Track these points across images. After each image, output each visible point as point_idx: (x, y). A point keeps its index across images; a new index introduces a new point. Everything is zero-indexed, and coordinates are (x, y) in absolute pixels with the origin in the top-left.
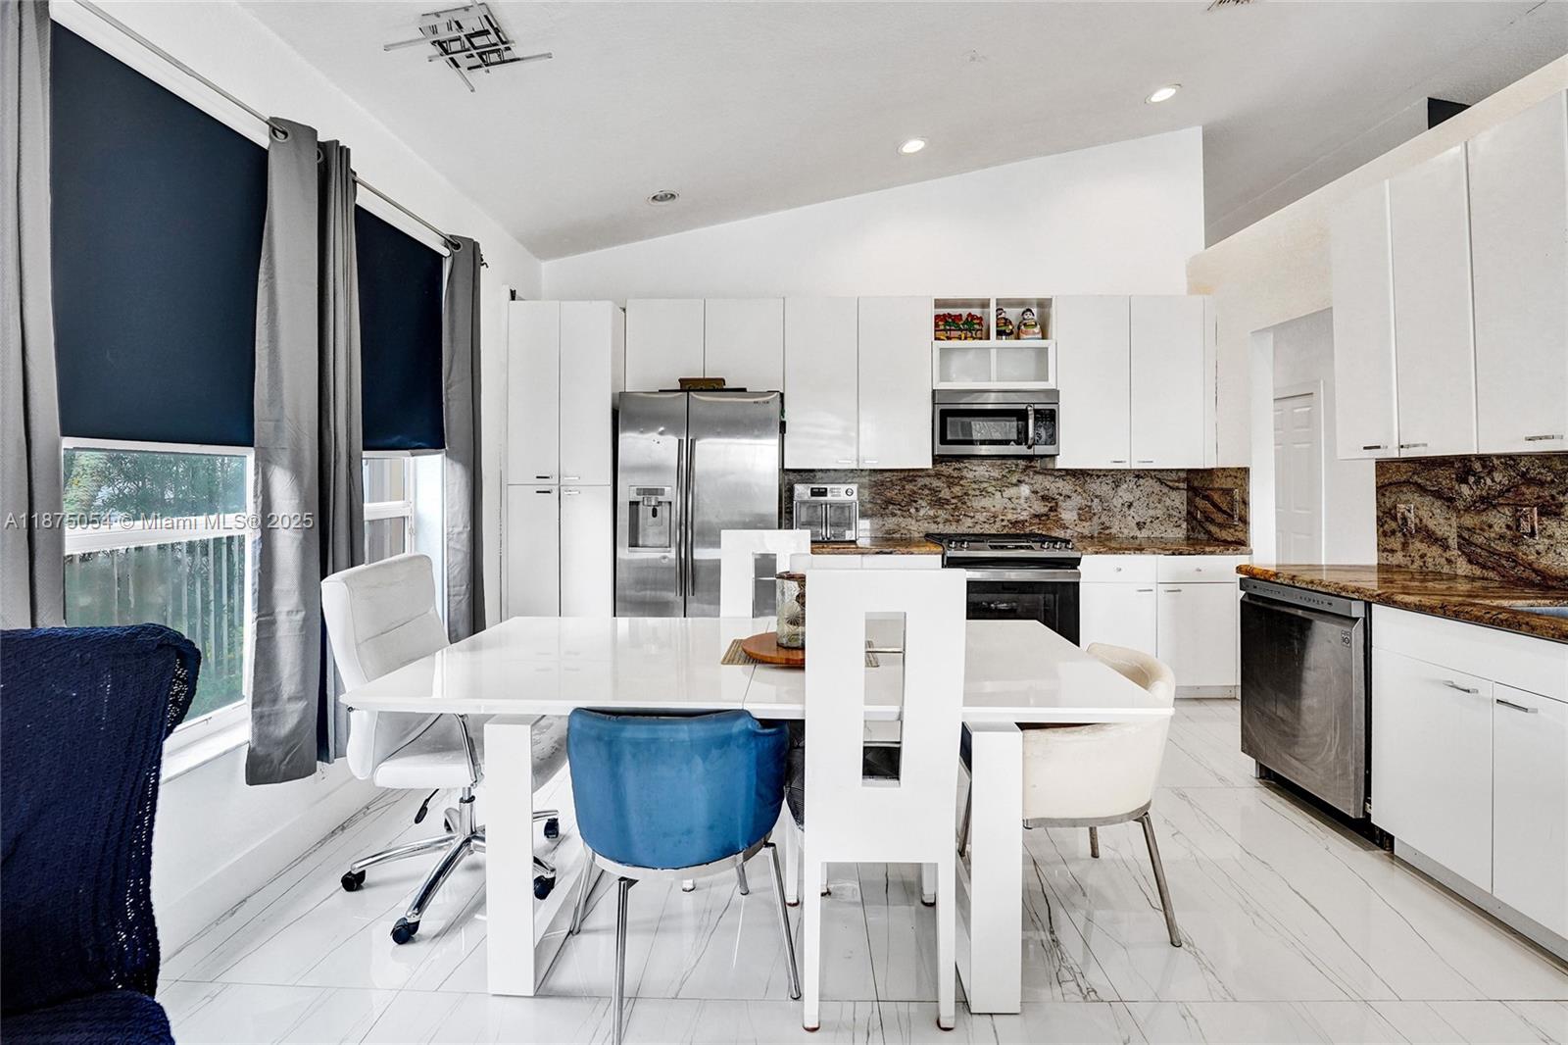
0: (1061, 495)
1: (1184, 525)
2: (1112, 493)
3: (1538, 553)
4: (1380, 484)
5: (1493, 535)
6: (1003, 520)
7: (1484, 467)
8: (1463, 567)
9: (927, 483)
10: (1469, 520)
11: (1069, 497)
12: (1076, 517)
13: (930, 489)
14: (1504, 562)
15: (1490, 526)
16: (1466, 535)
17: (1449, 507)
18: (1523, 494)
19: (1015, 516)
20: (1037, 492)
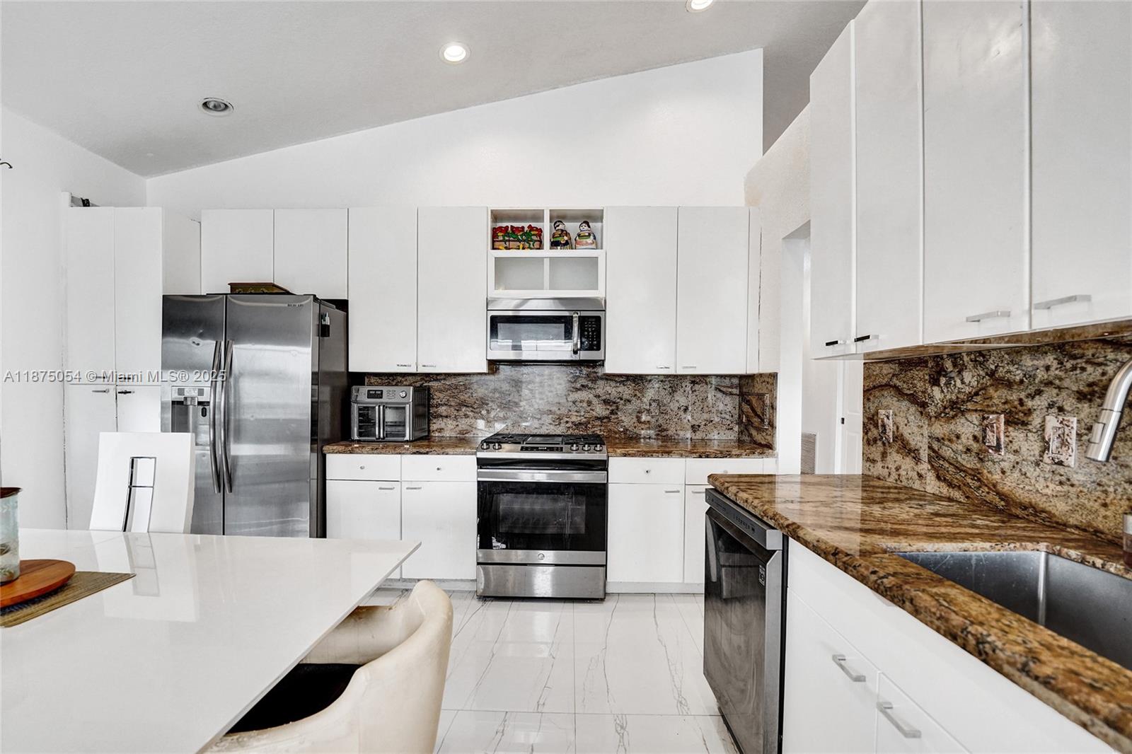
0: (621, 399)
1: (736, 428)
2: (668, 398)
3: (1003, 472)
4: (866, 388)
5: (960, 447)
6: (567, 422)
7: (955, 365)
8: (932, 485)
9: (498, 387)
10: (940, 429)
11: (629, 401)
12: (635, 420)
13: (500, 393)
14: (969, 481)
15: (958, 437)
16: (936, 446)
17: (921, 413)
18: (991, 398)
19: (579, 419)
20: (599, 396)
